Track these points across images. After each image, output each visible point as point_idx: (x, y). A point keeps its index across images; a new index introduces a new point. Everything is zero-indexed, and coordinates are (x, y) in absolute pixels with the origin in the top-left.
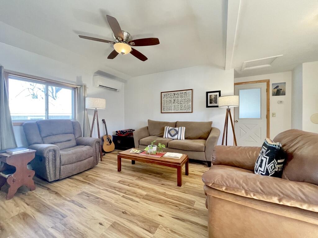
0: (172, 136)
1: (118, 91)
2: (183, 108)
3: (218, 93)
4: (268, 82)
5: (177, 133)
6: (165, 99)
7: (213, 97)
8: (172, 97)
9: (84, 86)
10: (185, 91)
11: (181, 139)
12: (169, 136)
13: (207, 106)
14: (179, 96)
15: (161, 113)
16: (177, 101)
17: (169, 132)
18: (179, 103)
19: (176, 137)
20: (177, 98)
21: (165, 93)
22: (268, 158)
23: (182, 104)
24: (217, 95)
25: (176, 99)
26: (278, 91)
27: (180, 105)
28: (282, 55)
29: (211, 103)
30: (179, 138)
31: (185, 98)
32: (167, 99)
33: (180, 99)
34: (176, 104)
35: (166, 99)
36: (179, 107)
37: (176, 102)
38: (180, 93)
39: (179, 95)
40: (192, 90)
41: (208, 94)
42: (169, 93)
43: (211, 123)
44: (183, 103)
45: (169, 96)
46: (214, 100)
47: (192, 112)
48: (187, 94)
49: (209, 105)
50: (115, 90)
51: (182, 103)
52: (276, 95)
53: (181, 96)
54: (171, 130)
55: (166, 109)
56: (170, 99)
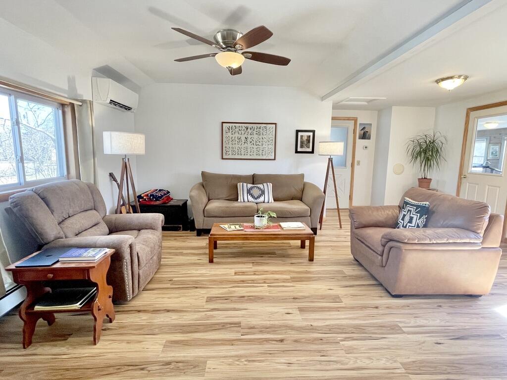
0: (256, 199)
1: (132, 111)
2: (261, 151)
3: (312, 133)
4: (355, 120)
5: (263, 193)
6: (229, 134)
7: (305, 138)
8: (243, 132)
9: (89, 102)
10: (265, 125)
11: (270, 201)
12: (250, 198)
13: (297, 152)
14: (255, 132)
15: (223, 159)
16: (251, 140)
17: (249, 192)
18: (255, 144)
19: (262, 199)
20: (251, 134)
21: (230, 125)
22: (419, 215)
23: (258, 145)
24: (310, 136)
25: (249, 136)
26: (364, 133)
27: (255, 147)
28: (385, 98)
29: (302, 147)
30: (266, 200)
31: (264, 137)
32: (234, 136)
33: (255, 136)
34: (249, 145)
35: (231, 136)
36: (255, 150)
37: (249, 143)
38: (256, 128)
39: (254, 130)
40: (276, 124)
41: (299, 133)
42: (237, 125)
43: (302, 176)
44: (260, 144)
45: (237, 130)
46: (306, 143)
47: (275, 159)
48: (268, 130)
49: (299, 149)
50: (128, 108)
51: (258, 143)
52: (362, 139)
53: (257, 133)
54: (252, 188)
55: (230, 153)
56: (239, 136)
